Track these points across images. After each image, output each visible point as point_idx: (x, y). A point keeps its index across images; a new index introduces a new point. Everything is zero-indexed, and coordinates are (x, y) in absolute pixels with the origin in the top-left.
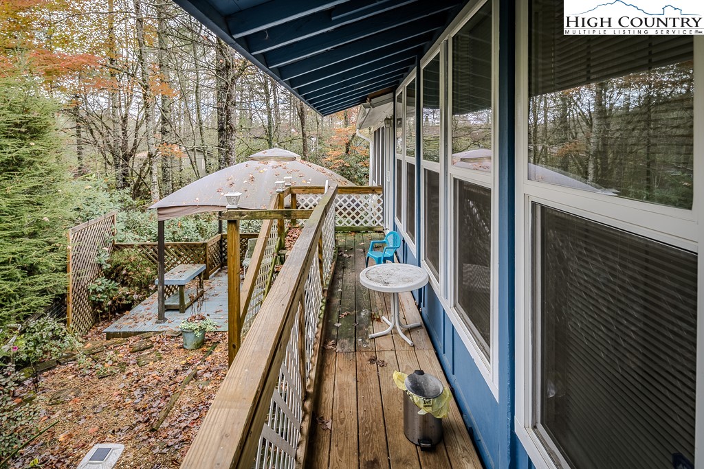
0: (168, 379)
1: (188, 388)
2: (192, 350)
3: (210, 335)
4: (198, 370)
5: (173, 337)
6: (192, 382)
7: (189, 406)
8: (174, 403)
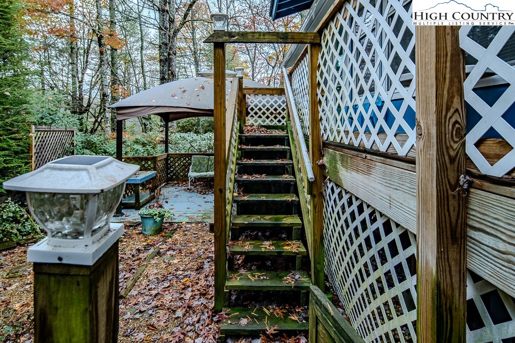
0: (131, 256)
1: (154, 262)
2: (151, 235)
3: (166, 225)
4: (161, 249)
5: (131, 226)
6: (156, 257)
7: (156, 276)
8: (141, 274)
